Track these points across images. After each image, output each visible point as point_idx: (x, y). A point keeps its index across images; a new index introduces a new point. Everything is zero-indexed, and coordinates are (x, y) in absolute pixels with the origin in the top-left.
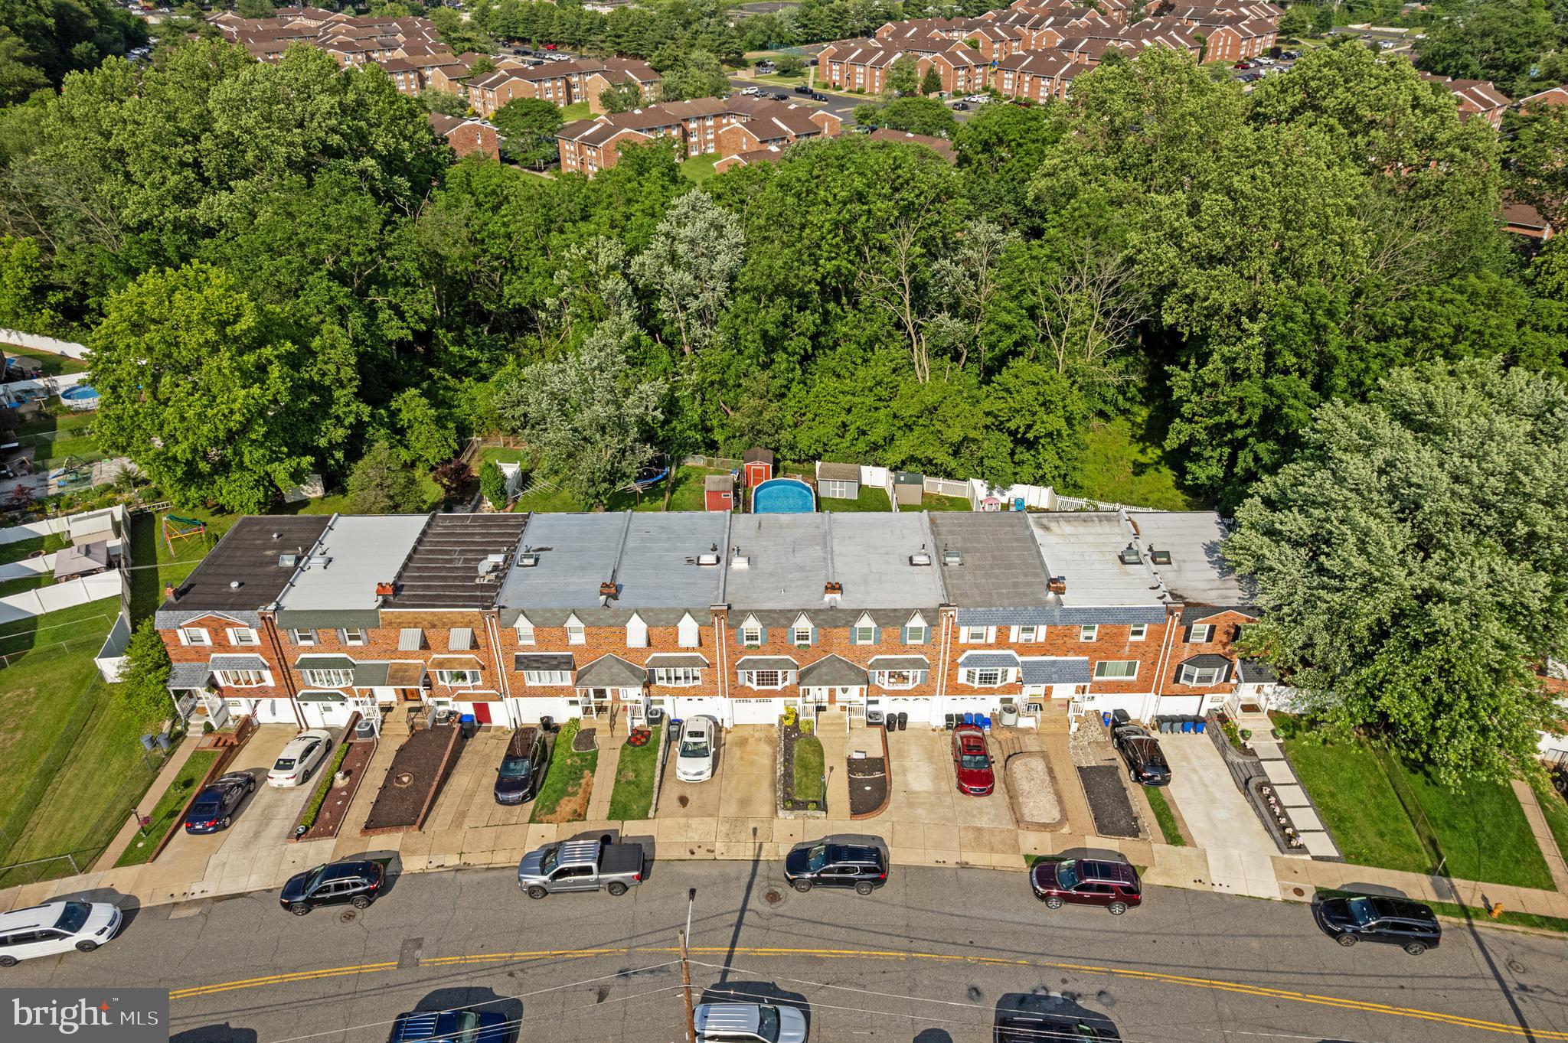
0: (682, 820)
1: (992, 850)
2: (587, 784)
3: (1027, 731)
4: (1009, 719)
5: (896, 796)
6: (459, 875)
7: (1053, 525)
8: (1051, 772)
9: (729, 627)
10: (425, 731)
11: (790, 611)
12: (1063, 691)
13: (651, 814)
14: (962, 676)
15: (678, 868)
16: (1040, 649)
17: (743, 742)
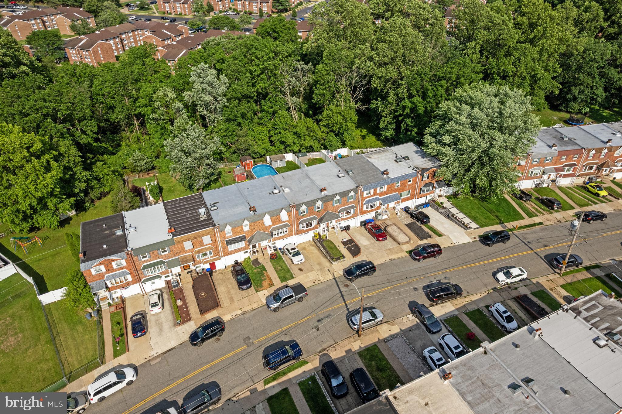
0: (305, 275)
1: (397, 253)
2: (267, 275)
3: (386, 219)
4: (379, 217)
5: (362, 249)
6: (245, 315)
7: (371, 156)
8: (399, 228)
9: (296, 210)
10: (197, 278)
11: (315, 200)
12: (391, 205)
13: (294, 276)
14: (364, 209)
15: (313, 288)
16: (386, 193)
17: (304, 248)
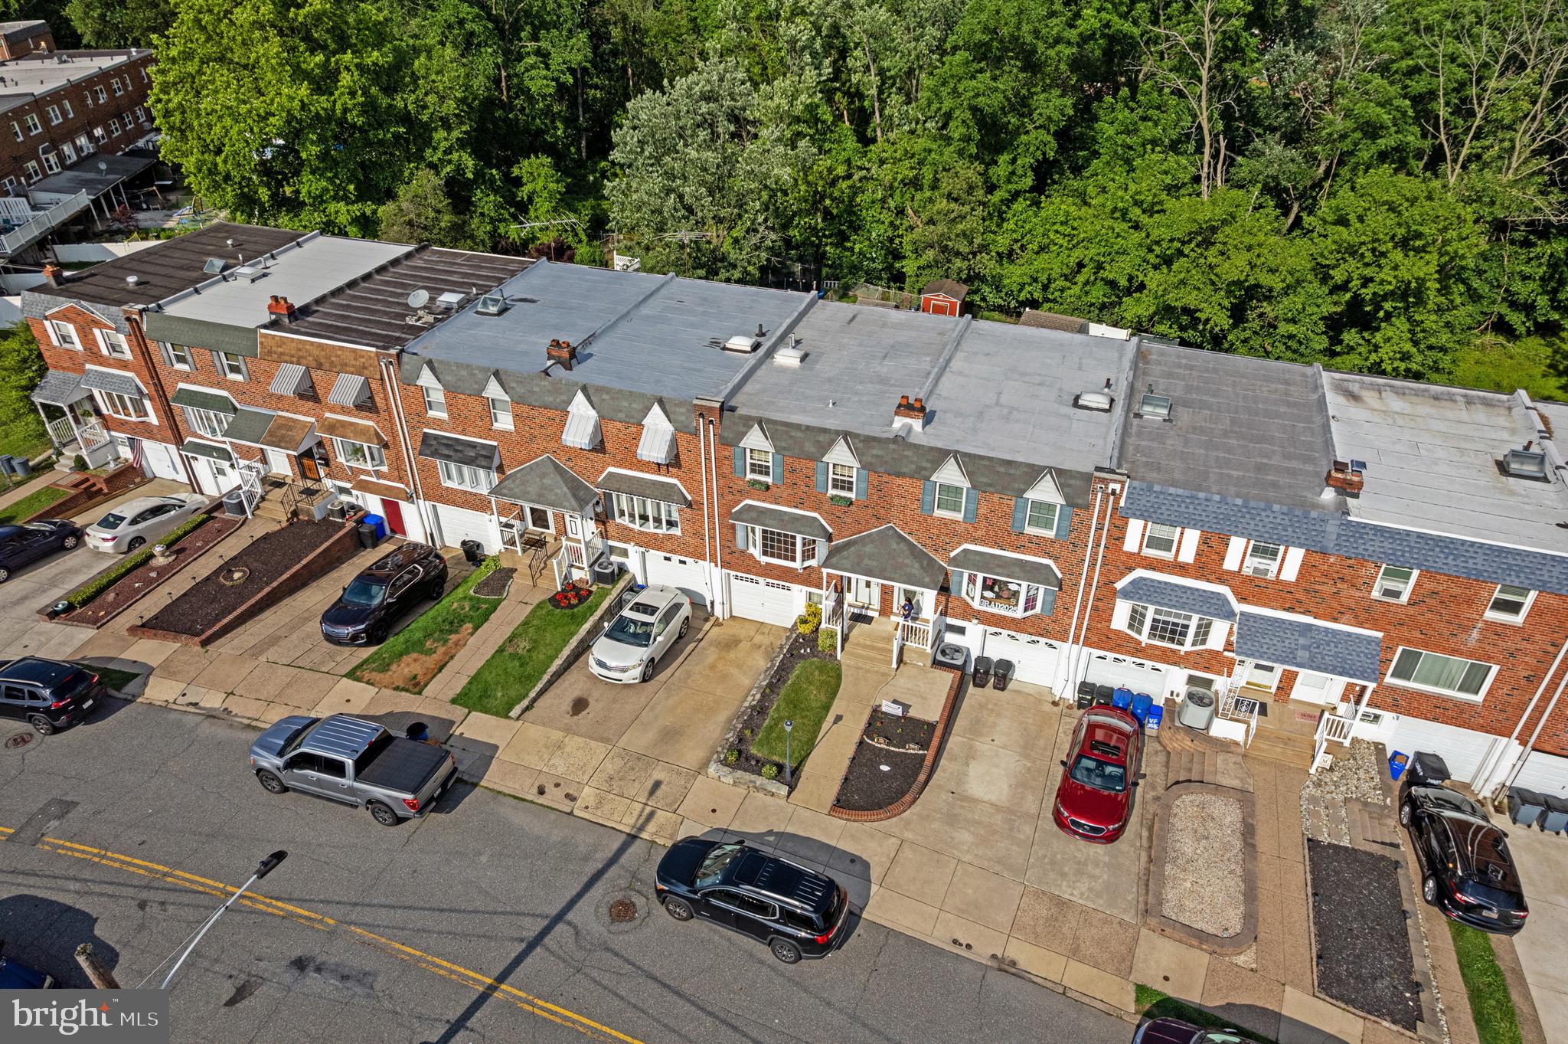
0: (558, 735)
1: (1075, 952)
2: (456, 644)
3: (1224, 745)
4: (1195, 716)
5: (933, 797)
6: (206, 723)
7: (1369, 396)
9: (723, 440)
10: (311, 522)
11: (825, 431)
12: (1318, 687)
13: (517, 712)
14: (1119, 616)
15: (506, 809)
16: (1283, 595)
17: (730, 644)
